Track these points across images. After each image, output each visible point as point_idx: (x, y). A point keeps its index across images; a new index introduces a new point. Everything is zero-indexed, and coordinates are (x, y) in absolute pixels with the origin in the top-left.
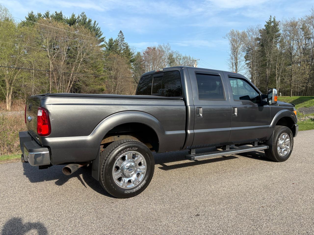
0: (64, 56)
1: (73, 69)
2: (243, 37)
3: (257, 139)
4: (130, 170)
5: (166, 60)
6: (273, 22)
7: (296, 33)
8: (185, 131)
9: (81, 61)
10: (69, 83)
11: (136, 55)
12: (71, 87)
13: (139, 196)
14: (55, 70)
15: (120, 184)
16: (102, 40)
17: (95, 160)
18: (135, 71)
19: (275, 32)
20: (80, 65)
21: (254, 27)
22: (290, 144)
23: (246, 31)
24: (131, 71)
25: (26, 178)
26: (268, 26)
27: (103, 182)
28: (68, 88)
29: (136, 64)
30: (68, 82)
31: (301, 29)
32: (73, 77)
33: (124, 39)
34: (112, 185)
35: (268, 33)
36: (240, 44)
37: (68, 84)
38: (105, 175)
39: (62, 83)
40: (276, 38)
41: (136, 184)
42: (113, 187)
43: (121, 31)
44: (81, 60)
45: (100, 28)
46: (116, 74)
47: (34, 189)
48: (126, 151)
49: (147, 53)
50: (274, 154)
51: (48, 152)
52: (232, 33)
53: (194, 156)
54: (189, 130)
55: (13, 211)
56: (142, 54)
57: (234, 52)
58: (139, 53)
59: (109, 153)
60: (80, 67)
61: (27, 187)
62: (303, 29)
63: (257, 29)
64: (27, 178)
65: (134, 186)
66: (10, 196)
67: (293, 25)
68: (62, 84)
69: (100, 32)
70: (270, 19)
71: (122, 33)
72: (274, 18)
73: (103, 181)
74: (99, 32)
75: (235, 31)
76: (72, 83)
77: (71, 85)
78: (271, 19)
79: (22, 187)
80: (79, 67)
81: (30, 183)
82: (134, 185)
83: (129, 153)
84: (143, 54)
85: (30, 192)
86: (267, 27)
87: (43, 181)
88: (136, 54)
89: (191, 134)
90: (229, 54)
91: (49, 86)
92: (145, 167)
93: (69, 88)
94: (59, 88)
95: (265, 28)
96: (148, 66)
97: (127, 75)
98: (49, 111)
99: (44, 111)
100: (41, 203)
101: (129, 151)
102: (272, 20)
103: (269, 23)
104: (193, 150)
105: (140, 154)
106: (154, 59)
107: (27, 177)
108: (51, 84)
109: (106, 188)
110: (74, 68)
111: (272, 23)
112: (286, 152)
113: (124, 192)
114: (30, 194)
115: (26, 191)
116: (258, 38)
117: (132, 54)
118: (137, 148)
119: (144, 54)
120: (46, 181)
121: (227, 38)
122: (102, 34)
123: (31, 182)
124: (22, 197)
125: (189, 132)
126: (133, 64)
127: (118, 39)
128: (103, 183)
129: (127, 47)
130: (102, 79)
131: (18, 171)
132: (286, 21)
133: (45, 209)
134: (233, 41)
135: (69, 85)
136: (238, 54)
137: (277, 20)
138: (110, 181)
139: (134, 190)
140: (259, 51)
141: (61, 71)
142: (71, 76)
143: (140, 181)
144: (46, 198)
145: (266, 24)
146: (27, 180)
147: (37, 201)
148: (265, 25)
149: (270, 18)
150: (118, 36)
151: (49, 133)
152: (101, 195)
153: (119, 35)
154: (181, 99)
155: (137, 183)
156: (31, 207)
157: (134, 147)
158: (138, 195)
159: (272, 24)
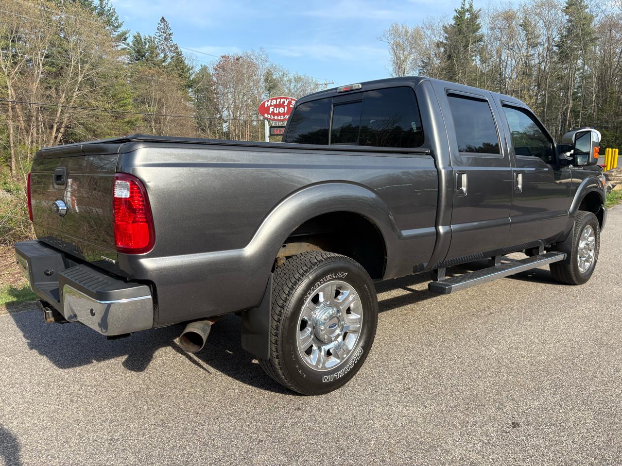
0: (39, 72)
1: (62, 100)
2: (416, 38)
3: (540, 241)
4: (331, 327)
5: (262, 84)
6: (468, 10)
7: (511, 35)
8: (434, 228)
9: (79, 81)
10: (55, 130)
11: (198, 72)
12: (58, 139)
13: (348, 386)
14: (21, 100)
15: (311, 361)
16: (123, 38)
17: (257, 307)
18: (198, 105)
19: (474, 32)
20: (77, 89)
21: (435, 19)
22: (594, 247)
23: (420, 26)
24: (190, 105)
25: (39, 356)
26: (459, 18)
27: (276, 361)
28: (52, 142)
29: (198, 91)
30: (51, 127)
31: (520, 25)
32: (63, 117)
33: (171, 37)
34: (297, 366)
35: (460, 32)
36: (410, 54)
37: (51, 133)
38: (282, 344)
39: (38, 130)
40: (475, 42)
41: (344, 358)
42: (300, 372)
43: (163, 18)
44: (80, 79)
45: (114, 9)
46: (159, 113)
47: (77, 386)
48: (325, 282)
49: (223, 68)
50: (572, 269)
51: (150, 297)
52: (395, 32)
53: (449, 284)
54: (442, 225)
55: (49, 457)
56: (211, 71)
57: (399, 68)
58: (204, 69)
59: (288, 289)
60: (77, 95)
61: (54, 382)
62: (525, 26)
63: (441, 25)
64: (44, 358)
65: (339, 363)
66: (22, 413)
67: (509, 17)
68: (37, 133)
69: (117, 19)
70: (462, 5)
71: (165, 21)
72: (471, 4)
73: (277, 358)
74: (114, 18)
75: (401, 27)
76: (62, 130)
77: (60, 135)
78: (464, 5)
79: (42, 383)
80: (75, 94)
81: (57, 371)
82: (339, 361)
83: (327, 286)
84: (213, 70)
85: (71, 394)
86: (458, 21)
87: (87, 361)
88: (197, 69)
89: (446, 233)
90: (389, 73)
91: (8, 137)
92: (359, 316)
93: (55, 142)
94: (32, 142)
95: (453, 22)
96: (223, 94)
97: (183, 113)
98: (148, 184)
99: (133, 183)
100: (116, 426)
101: (330, 280)
102: (467, 7)
103: (461, 13)
104: (441, 269)
105: (350, 286)
106: (238, 81)
107: (41, 353)
108: (12, 131)
109: (284, 375)
110: (63, 97)
111: (467, 13)
112: (587, 264)
113: (321, 380)
114: (72, 401)
115: (58, 394)
116: (441, 42)
117: (189, 70)
118: (345, 274)
119: (216, 70)
120: (97, 361)
121: (385, 40)
122: (121, 24)
123: (58, 367)
124: (55, 411)
125: (441, 229)
126: (192, 91)
127: (158, 34)
128: (277, 363)
129: (179, 54)
130: (129, 122)
131: (10, 338)
132: (496, 8)
133: (136, 441)
134: (397, 47)
135: (54, 134)
136: (406, 72)
137: (476, 7)
138: (293, 357)
139: (341, 373)
140: (443, 69)
141: (35, 104)
142: (58, 115)
143: (351, 350)
144: (121, 409)
145: (456, 14)
146: (45, 362)
147: (104, 421)
148: (454, 18)
149: (463, 2)
150: (158, 29)
151: (150, 246)
152: (258, 390)
153: (161, 26)
154: (427, 154)
155: (345, 356)
156: (97, 441)
157: (342, 269)
158: (347, 384)
159: (467, 16)
